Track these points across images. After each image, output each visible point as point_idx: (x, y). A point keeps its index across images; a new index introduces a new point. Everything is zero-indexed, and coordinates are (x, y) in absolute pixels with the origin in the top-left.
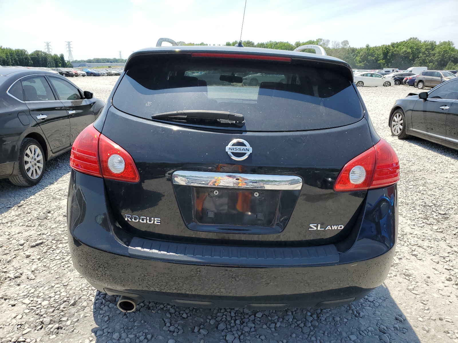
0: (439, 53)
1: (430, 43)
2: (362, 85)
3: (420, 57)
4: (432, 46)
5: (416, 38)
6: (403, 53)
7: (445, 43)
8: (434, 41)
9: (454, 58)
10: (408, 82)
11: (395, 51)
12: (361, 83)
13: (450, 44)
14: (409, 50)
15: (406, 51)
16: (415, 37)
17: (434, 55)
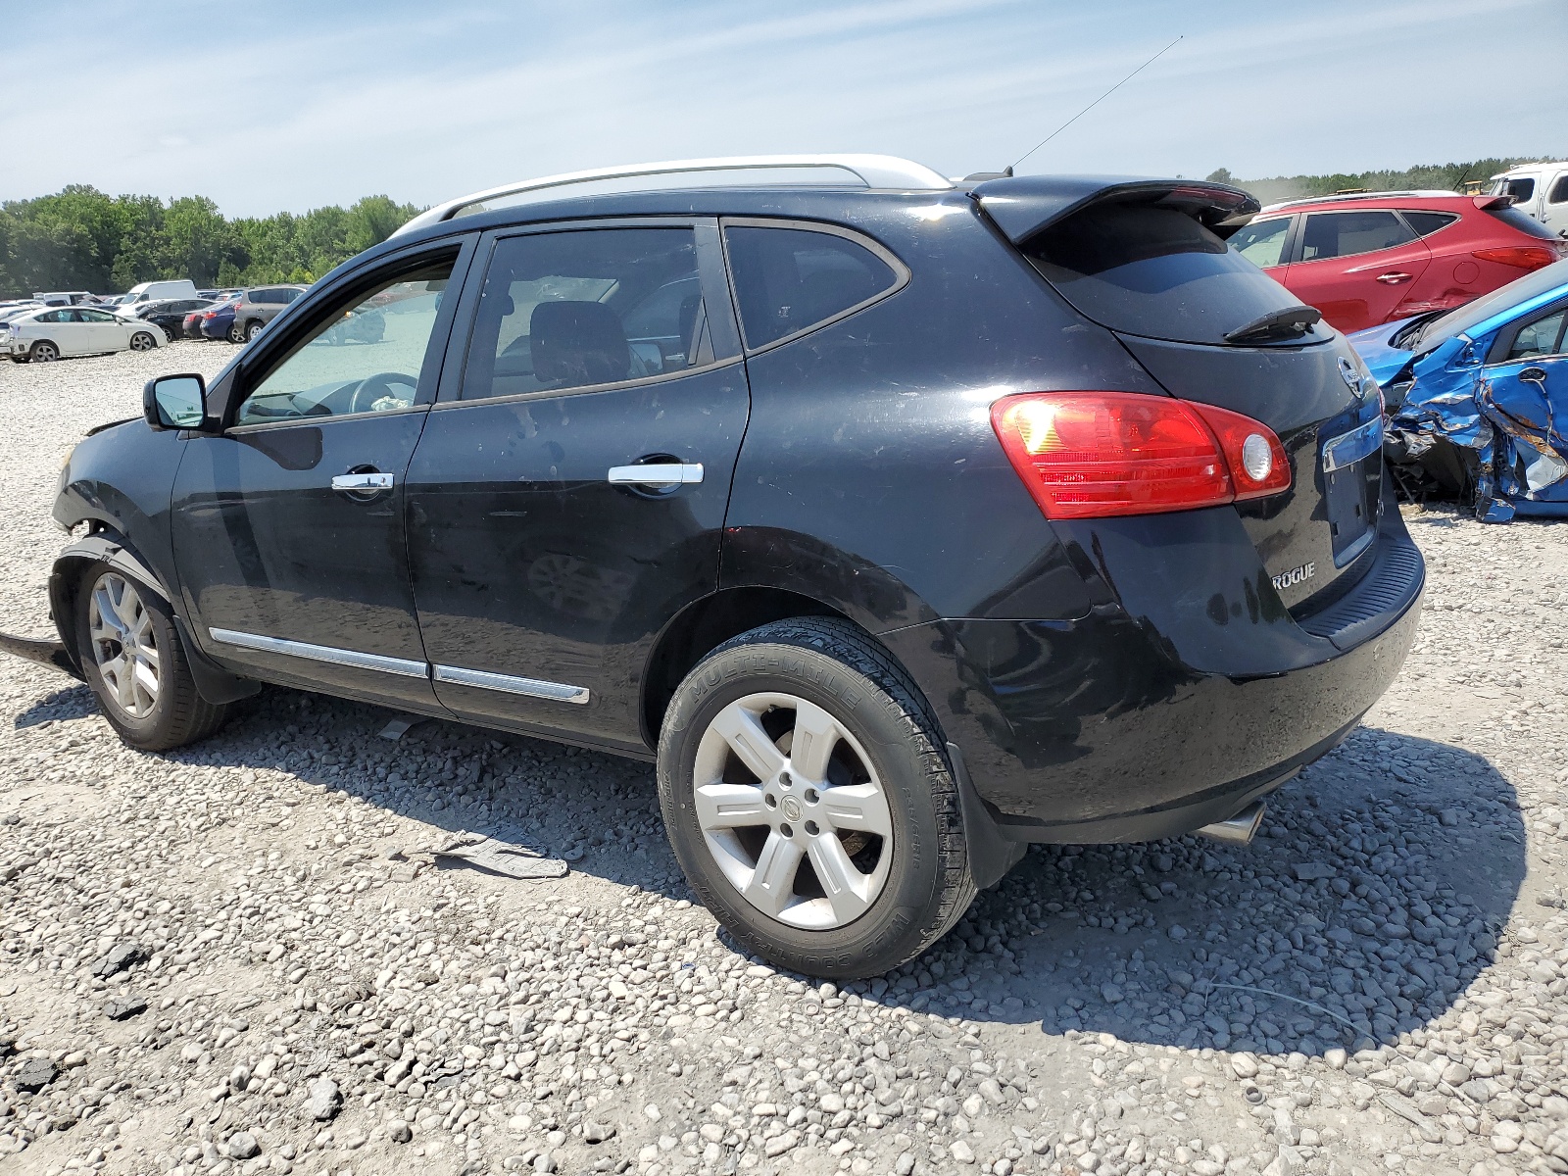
0: (179, 234)
1: (143, 204)
2: (53, 352)
3: (126, 251)
4: (153, 214)
5: (90, 187)
6: (61, 238)
7: (186, 203)
8: (154, 196)
9: (232, 251)
10: (206, 329)
11: (30, 230)
12: (45, 347)
13: (203, 205)
14: (81, 229)
15: (68, 232)
16: (83, 184)
17: (167, 241)
